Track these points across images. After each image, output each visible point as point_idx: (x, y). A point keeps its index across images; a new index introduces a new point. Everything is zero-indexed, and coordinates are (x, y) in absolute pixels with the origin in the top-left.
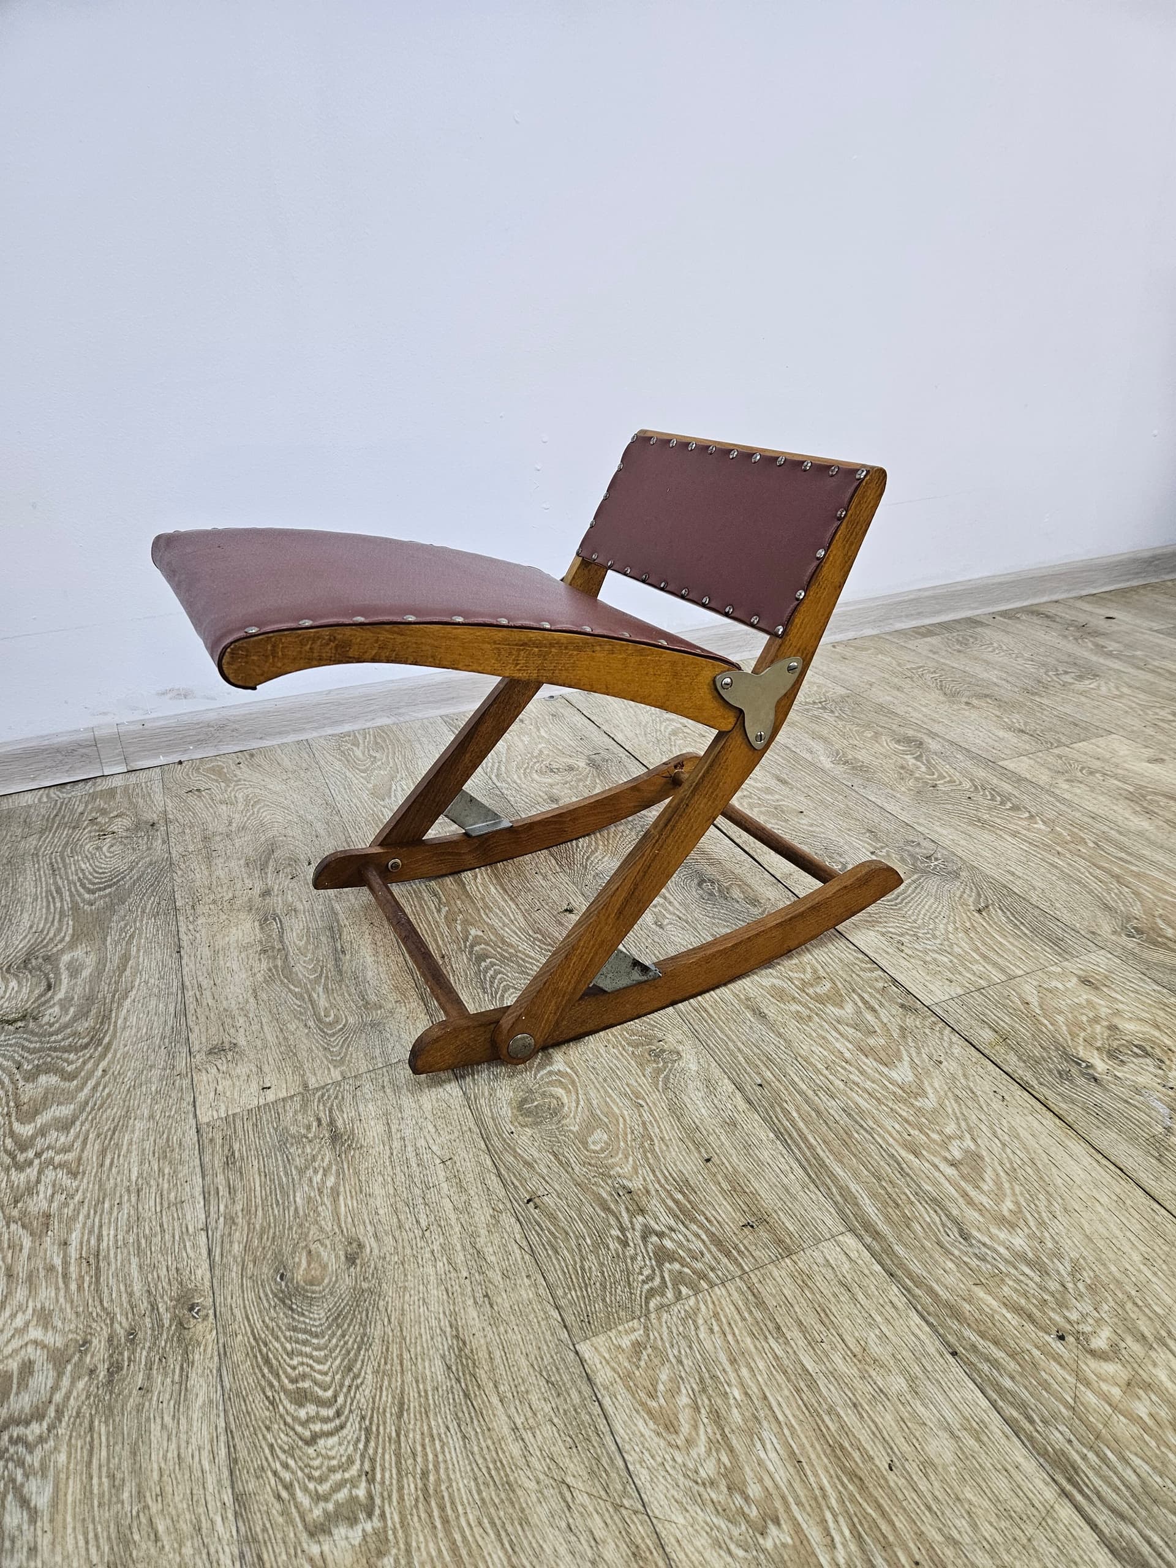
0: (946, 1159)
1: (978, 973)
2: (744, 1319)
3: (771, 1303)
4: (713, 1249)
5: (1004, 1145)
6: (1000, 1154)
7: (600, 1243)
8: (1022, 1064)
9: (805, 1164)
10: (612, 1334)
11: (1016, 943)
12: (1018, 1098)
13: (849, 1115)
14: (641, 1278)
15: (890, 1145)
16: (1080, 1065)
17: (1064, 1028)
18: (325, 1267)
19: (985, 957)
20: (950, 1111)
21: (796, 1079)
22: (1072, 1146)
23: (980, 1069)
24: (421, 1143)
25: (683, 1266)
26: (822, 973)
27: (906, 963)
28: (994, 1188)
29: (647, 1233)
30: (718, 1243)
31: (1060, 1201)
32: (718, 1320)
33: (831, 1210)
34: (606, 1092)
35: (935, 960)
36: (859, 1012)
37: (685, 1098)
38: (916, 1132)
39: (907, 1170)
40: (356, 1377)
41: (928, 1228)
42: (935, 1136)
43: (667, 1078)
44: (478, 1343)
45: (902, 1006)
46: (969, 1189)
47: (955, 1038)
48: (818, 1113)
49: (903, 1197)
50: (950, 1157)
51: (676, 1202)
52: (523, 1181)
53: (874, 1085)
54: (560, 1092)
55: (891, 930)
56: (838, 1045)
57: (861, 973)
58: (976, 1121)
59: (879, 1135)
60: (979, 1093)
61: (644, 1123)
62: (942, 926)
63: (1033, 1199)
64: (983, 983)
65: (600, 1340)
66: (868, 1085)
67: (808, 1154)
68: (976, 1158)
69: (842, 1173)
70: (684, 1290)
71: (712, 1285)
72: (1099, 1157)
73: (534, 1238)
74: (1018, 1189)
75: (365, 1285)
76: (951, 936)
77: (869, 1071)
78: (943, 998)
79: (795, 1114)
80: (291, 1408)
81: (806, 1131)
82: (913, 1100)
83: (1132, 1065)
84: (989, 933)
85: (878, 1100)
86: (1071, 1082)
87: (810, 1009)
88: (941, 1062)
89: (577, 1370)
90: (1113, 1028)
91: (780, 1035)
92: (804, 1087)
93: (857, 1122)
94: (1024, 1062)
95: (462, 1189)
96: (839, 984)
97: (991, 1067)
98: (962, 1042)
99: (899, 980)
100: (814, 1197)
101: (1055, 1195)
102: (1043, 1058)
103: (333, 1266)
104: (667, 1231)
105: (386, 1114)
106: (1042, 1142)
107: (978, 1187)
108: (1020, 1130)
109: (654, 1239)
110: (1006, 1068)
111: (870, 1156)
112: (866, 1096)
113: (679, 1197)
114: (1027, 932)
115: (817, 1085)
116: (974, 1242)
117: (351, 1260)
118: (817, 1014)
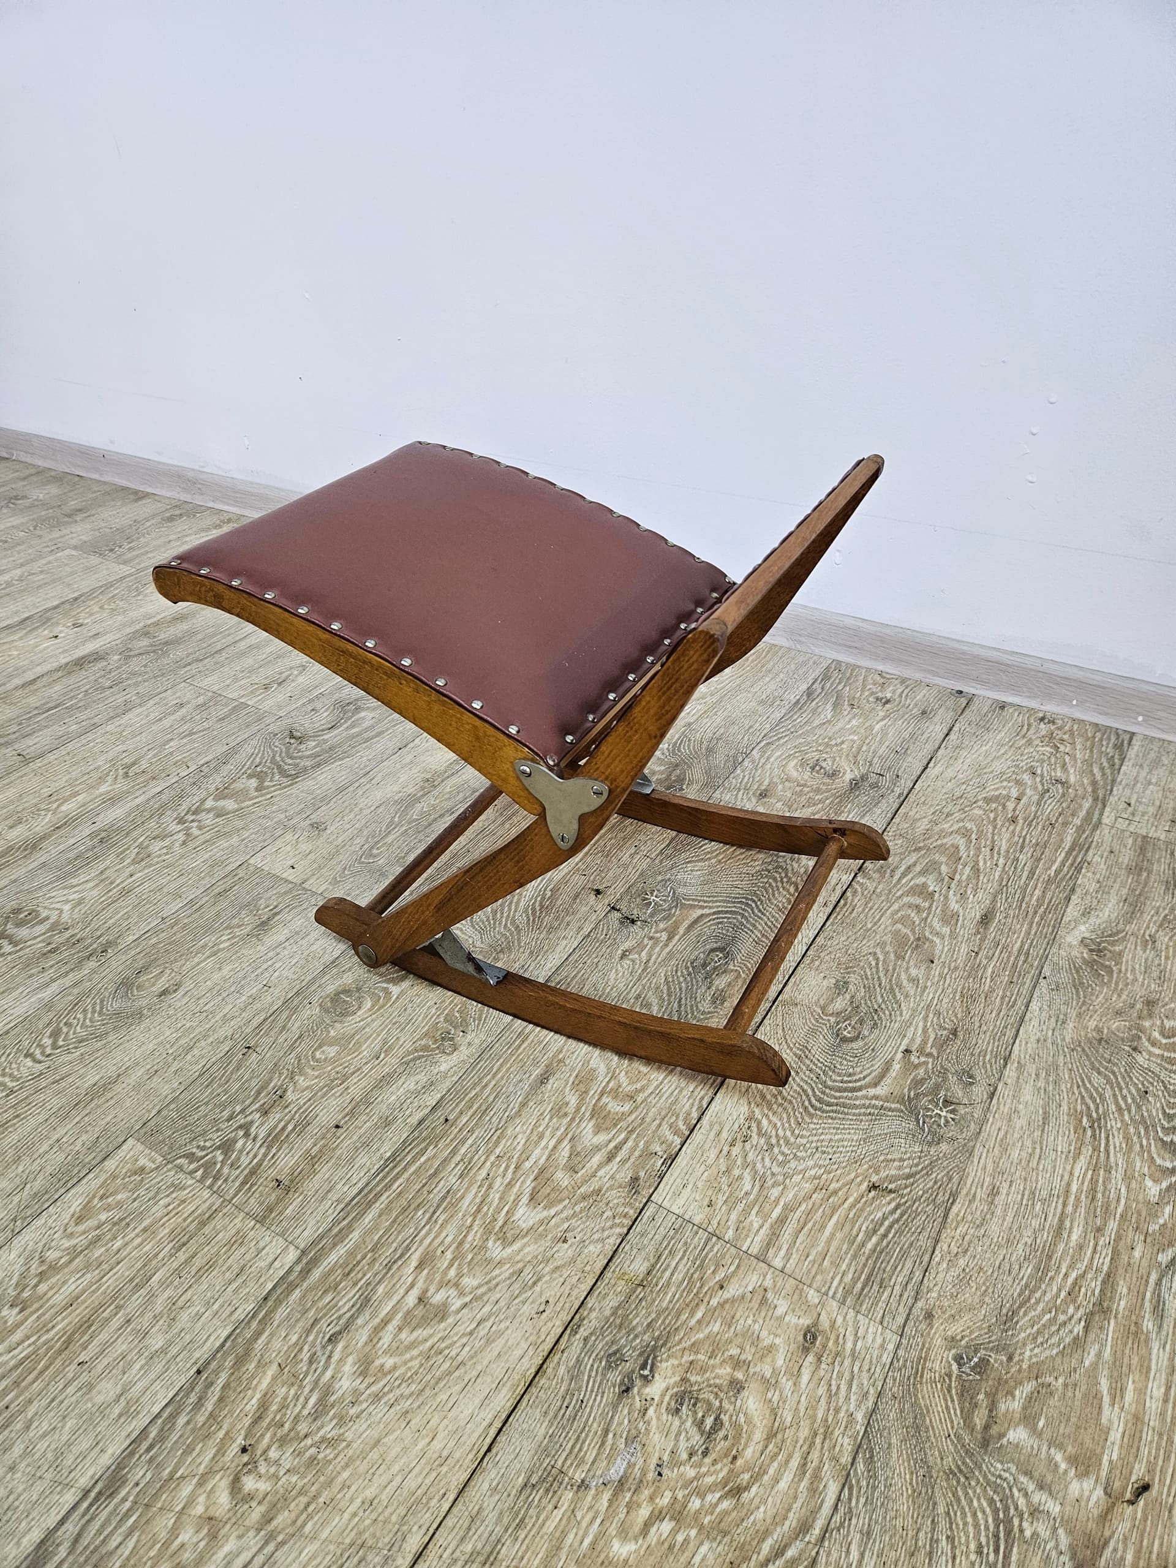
0: (425, 1291)
1: (746, 1223)
2: (185, 1220)
3: (207, 1230)
4: (246, 1172)
5: (471, 1333)
6: (457, 1334)
7: (223, 1106)
8: (608, 1313)
9: (366, 1191)
10: (147, 1151)
11: (835, 1244)
12: (550, 1325)
13: (444, 1198)
14: (202, 1143)
15: (421, 1242)
16: (643, 1367)
17: (701, 1336)
18: (153, 985)
19: (782, 1221)
20: (494, 1274)
21: (470, 1141)
22: (502, 1395)
23: (575, 1279)
24: (277, 965)
25: (222, 1162)
26: (640, 1098)
27: (713, 1156)
28: (406, 1343)
29: (246, 1127)
30: (253, 1172)
31: (415, 1405)
32: (179, 1205)
33: (321, 1230)
34: (382, 1030)
35: (740, 1178)
36: (598, 1148)
37: (402, 1080)
38: (449, 1255)
39: (395, 1267)
40: (76, 1048)
41: (332, 1306)
42: (452, 1273)
43: (420, 1057)
44: (118, 1088)
45: (635, 1180)
46: (396, 1322)
47: (613, 1241)
48: (435, 1174)
49: (360, 1275)
50: (429, 1294)
51: (284, 1129)
52: (267, 1034)
53: (496, 1201)
54: (368, 1004)
55: (765, 1122)
56: (537, 1151)
57: (665, 1126)
58: (494, 1299)
59: (430, 1230)
60: (537, 1289)
61: (358, 1069)
62: (811, 1163)
63: (404, 1380)
64: (730, 1235)
65: (140, 1147)
66: (494, 1197)
67: (378, 1189)
68: (440, 1315)
69: (367, 1221)
70: (200, 1173)
71: (210, 1187)
72: (498, 1424)
73: (215, 1068)
74: (415, 1363)
75: (145, 1012)
76: (797, 1178)
77: (515, 1190)
78: (674, 1209)
79: (423, 1159)
80: (48, 1033)
81: (406, 1175)
82: (492, 1237)
83: (677, 1423)
84: (834, 1210)
85: (479, 1210)
86: (608, 1367)
87: (578, 1110)
88: (565, 1241)
89: (111, 1148)
90: (737, 1387)
91: (524, 1105)
92: (463, 1151)
93: (438, 1206)
94: (614, 1314)
95: (244, 1010)
96: (633, 1116)
97: (585, 1287)
98: (609, 1250)
99: (679, 1159)
100: (330, 1211)
101: (421, 1399)
102: (634, 1329)
103: (154, 989)
104: (252, 1137)
105: (297, 933)
106: (493, 1366)
107: (400, 1329)
108: (501, 1342)
109: (241, 1133)
110: (590, 1302)
111: (399, 1232)
112: (478, 1200)
113: (290, 1127)
114: (870, 1245)
115: (472, 1158)
116: (329, 1348)
117: (164, 993)
118: (573, 1119)
